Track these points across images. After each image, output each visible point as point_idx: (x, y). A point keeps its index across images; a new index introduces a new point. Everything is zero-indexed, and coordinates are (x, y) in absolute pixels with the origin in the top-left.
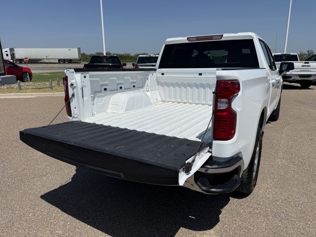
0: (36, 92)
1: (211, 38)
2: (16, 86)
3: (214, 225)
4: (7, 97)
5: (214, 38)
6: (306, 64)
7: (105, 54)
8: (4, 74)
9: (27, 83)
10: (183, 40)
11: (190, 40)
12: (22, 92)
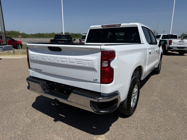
0: (23, 55)
1: (114, 26)
2: (12, 51)
3: (106, 132)
4: (6, 58)
5: (116, 26)
6: (182, 41)
7: (64, 34)
8: (6, 45)
9: (19, 50)
10: (99, 27)
11: (103, 27)
12: (15, 55)
